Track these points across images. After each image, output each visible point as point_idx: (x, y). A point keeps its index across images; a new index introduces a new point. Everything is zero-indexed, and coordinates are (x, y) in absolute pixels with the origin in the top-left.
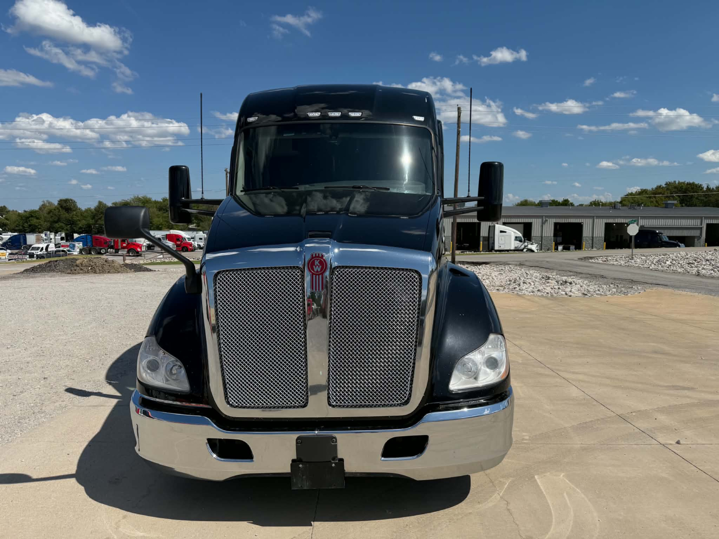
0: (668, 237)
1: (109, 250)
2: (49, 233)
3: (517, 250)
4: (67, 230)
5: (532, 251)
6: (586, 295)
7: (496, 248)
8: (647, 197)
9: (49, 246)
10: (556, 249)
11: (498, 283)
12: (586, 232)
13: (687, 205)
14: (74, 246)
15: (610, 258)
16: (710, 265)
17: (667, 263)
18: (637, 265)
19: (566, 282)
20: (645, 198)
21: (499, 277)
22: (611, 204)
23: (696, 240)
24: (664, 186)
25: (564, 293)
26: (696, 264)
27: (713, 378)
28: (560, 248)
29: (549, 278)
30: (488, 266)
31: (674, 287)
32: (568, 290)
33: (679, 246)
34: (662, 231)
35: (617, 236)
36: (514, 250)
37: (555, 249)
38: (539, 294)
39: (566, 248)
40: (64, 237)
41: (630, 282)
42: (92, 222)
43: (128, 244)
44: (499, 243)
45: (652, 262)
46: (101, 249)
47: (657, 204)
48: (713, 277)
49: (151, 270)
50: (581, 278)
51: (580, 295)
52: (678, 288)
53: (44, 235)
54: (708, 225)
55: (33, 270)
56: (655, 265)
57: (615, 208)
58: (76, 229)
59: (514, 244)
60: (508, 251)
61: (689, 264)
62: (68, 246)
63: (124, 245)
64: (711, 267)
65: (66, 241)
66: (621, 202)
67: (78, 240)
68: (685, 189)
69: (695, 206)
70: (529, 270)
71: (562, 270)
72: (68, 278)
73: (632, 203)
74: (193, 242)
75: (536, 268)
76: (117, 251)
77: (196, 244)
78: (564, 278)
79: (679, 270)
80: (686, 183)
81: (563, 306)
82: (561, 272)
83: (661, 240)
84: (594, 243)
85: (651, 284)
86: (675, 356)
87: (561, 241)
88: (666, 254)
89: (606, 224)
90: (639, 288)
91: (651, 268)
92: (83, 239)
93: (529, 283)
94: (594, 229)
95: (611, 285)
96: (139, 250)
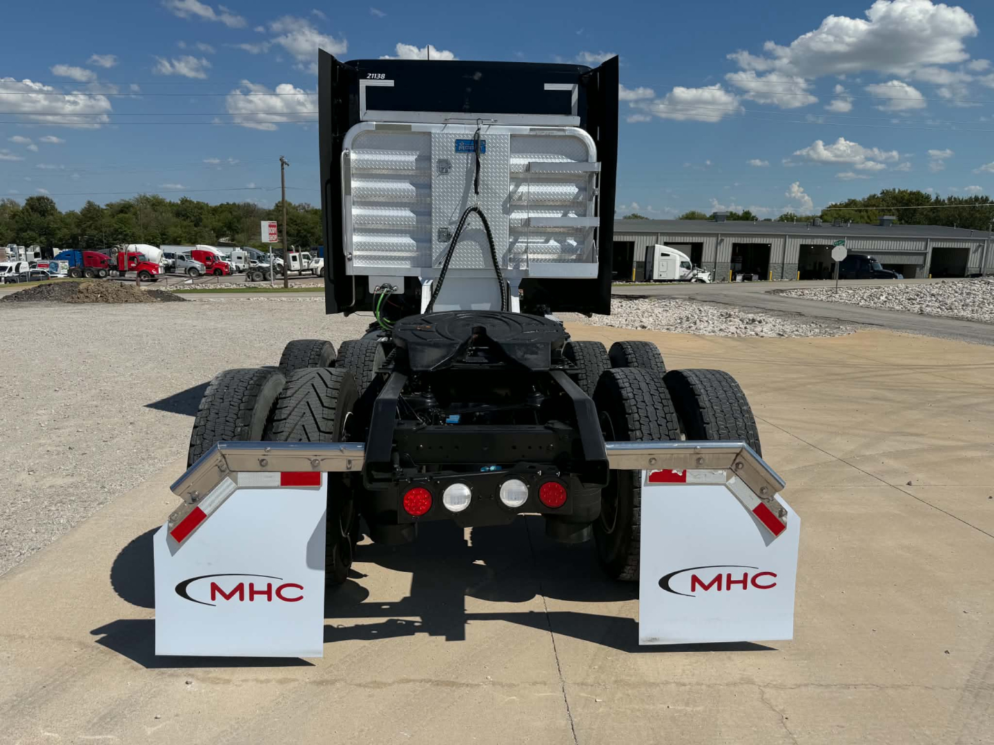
0: (882, 265)
1: (111, 272)
2: (15, 246)
3: (683, 280)
4: (41, 242)
5: (702, 281)
6: (782, 335)
7: (656, 277)
8: (856, 211)
9: (21, 266)
10: (734, 279)
11: (664, 322)
12: (775, 257)
13: (907, 222)
14: (57, 266)
15: (807, 292)
16: (936, 301)
17: (882, 298)
18: (843, 301)
19: (753, 320)
20: (853, 212)
21: (664, 313)
22: (808, 218)
23: (918, 269)
24: (880, 196)
25: (753, 333)
26: (918, 300)
27: (944, 424)
28: (739, 278)
29: (730, 316)
30: (647, 300)
31: (890, 327)
32: (758, 329)
33: (896, 277)
34: (875, 257)
35: (815, 264)
36: (679, 281)
37: (732, 280)
38: (722, 334)
39: (747, 278)
40: (39, 253)
41: (836, 321)
42: (77, 231)
43: (139, 264)
44: (659, 270)
45: (862, 298)
46: (99, 271)
47: (869, 221)
48: (940, 317)
49: (184, 300)
50: (772, 316)
51: (775, 335)
52: (898, 328)
53: (9, 249)
54: (934, 250)
55: (17, 297)
56: (866, 300)
57: (814, 225)
58: (54, 241)
59: (678, 272)
60: (671, 281)
61: (909, 300)
62: (47, 266)
63: (133, 265)
64: (937, 304)
65: (43, 259)
66: (821, 217)
67: (60, 257)
68: (907, 200)
69: (919, 223)
70: (702, 306)
71: (746, 306)
72: (71, 308)
73: (836, 218)
74: (229, 263)
75: (711, 303)
76: (122, 273)
77: (233, 265)
78: (751, 316)
79: (897, 308)
80: (909, 191)
81: (754, 348)
82: (745, 308)
83: (872, 269)
84: (784, 272)
85: (863, 324)
86: (899, 402)
87: (740, 268)
88: (880, 288)
89: (802, 246)
90: (848, 328)
91: (860, 304)
92: (69, 255)
93: (707, 321)
94: (785, 253)
95: (812, 325)
96: (155, 272)
